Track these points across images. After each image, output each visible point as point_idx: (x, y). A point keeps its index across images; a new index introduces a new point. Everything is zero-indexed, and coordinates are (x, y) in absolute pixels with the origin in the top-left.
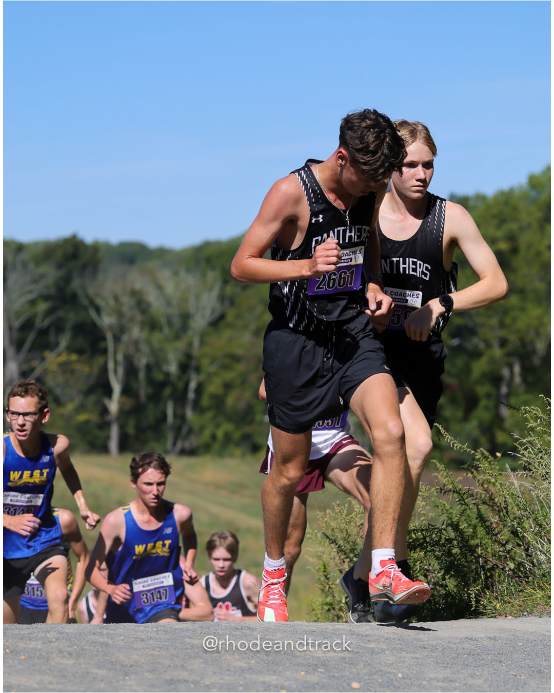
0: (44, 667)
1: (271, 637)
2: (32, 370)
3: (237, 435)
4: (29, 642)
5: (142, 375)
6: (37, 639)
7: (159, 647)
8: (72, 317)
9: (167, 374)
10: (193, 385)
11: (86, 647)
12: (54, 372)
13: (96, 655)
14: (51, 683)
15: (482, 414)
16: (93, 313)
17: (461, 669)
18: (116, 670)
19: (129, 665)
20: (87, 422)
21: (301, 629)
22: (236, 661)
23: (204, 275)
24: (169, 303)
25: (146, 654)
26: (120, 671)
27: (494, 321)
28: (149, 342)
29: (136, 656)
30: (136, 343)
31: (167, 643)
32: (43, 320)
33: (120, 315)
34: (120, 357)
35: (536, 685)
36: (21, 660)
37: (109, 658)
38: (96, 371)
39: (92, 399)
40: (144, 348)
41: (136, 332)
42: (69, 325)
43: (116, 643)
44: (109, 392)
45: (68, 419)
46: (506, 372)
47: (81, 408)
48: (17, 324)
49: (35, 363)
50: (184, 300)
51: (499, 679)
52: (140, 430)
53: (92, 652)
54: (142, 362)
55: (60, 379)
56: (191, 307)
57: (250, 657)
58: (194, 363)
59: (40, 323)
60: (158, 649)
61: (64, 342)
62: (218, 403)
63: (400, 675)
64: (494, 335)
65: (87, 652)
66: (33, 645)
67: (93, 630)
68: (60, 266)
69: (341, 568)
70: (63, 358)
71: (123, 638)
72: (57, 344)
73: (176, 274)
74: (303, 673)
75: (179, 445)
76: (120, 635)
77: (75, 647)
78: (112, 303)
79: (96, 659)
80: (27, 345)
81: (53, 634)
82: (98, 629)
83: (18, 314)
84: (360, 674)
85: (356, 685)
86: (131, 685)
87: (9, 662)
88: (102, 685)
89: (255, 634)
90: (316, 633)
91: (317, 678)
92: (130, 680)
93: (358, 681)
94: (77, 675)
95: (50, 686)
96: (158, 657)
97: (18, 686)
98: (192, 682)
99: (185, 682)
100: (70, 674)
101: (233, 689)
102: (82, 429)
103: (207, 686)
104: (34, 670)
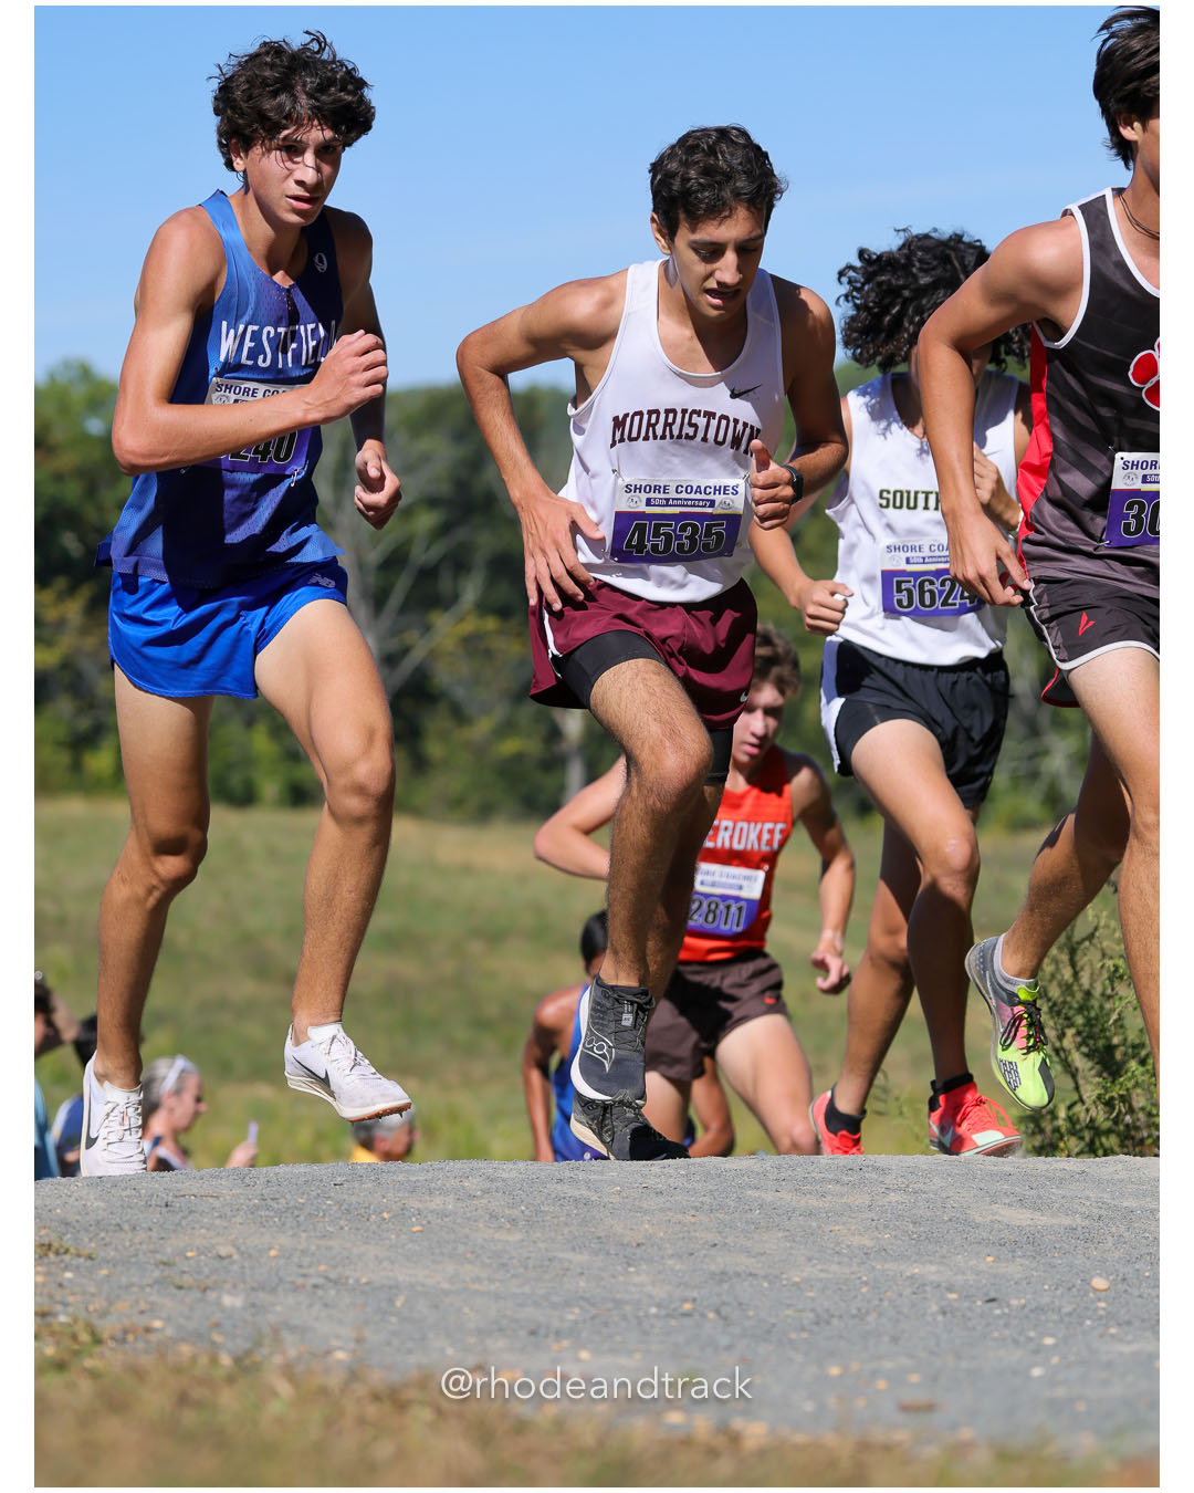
0: (461, 1248)
1: (921, 1186)
2: (405, 651)
4: (428, 1198)
6: (443, 1192)
7: (692, 1208)
8: (486, 542)
11: (543, 1208)
12: (450, 654)
13: (566, 1224)
14: (478, 1280)
18: (608, 1253)
19: (634, 1245)
20: (519, 758)
21: (981, 1170)
22: (853, 1234)
25: (669, 1221)
26: (617, 1255)
29: (646, 1226)
31: (707, 1199)
32: (427, 549)
36: (414, 1233)
37: (593, 1230)
39: (528, 711)
42: (480, 557)
43: (606, 1200)
45: (479, 751)
47: (507, 728)
48: (374, 557)
49: (412, 636)
53: (558, 1217)
55: (464, 668)
57: (881, 1227)
59: (421, 555)
60: (693, 1212)
61: (471, 591)
65: (547, 1218)
66: (436, 1203)
67: (557, 1173)
70: (469, 626)
71: (618, 1188)
72: (455, 599)
74: (990, 1259)
76: (613, 1183)
77: (523, 1208)
79: (566, 1231)
80: (395, 601)
81: (476, 1181)
82: (566, 1172)
83: (376, 538)
84: (1107, 1260)
85: (1099, 1283)
86: (642, 1283)
87: (390, 1239)
88: (582, 1284)
89: (889, 1180)
90: (1014, 1178)
91: (1021, 1268)
92: (638, 1273)
93: (1104, 1275)
94: (531, 1263)
95: (477, 1286)
96: (693, 1228)
97: (412, 1286)
98: (765, 1277)
99: (751, 1278)
100: (515, 1261)
101: (849, 1290)
102: (510, 771)
103: (796, 1284)
104: (442, 1254)
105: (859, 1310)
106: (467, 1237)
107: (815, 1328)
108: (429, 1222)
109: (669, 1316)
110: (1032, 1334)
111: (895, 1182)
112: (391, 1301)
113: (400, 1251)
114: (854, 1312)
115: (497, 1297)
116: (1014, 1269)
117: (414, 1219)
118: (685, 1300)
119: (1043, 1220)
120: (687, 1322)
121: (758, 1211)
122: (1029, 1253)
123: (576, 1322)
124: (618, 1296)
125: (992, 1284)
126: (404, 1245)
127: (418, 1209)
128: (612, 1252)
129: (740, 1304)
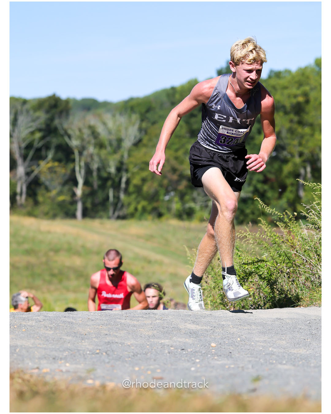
0: (36, 336)
1: (166, 318)
2: (32, 171)
3: (149, 208)
4: (28, 322)
5: (95, 174)
6: (32, 320)
8: (55, 141)
9: (109, 173)
10: (124, 180)
11: (60, 324)
12: (45, 172)
13: (66, 329)
14: (40, 344)
15: (289, 195)
16: (66, 139)
17: (274, 336)
18: (77, 337)
19: (84, 334)
20: (64, 201)
21: (183, 314)
22: (146, 332)
23: (130, 117)
24: (110, 132)
25: (95, 328)
26: (79, 337)
27: (296, 142)
28: (99, 155)
29: (88, 329)
30: (91, 156)
31: (106, 322)
32: (38, 143)
33: (82, 140)
34: (82, 164)
35: (316, 345)
36: (23, 331)
37: (73, 330)
38: (69, 172)
39: (66, 188)
40: (96, 158)
41: (91, 149)
42: (53, 145)
43: (77, 322)
44: (76, 184)
45: (53, 199)
46: (302, 171)
47: (60, 193)
48: (23, 145)
49: (34, 167)
50: (119, 131)
51: (295, 341)
52: (94, 205)
53: (63, 327)
54: (95, 166)
55: (49, 176)
56: (123, 135)
57: (154, 330)
58: (124, 167)
59: (37, 145)
60: (101, 325)
61: (50, 155)
62: (139, 189)
63: (239, 339)
64: (296, 150)
65: (61, 327)
66: (30, 323)
67: (64, 315)
68: (47, 112)
69: (206, 280)
70: (50, 165)
71: (81, 319)
72: (46, 157)
73: (114, 116)
74: (183, 338)
75: (116, 214)
76: (80, 318)
77: (54, 324)
78: (77, 133)
79: (66, 331)
80: (29, 158)
81: (41, 317)
82: (67, 314)
83: (24, 140)
84: (216, 339)
85: (213, 345)
86: (86, 345)
87: (16, 333)
88: (69, 345)
89: (157, 317)
90: (192, 316)
91: (192, 341)
92: (85, 342)
93: (215, 342)
94: (55, 340)
95: (39, 346)
96: (101, 330)
97: (21, 346)
98: (120, 343)
99: (116, 344)
100: (51, 339)
101: (143, 347)
102: (61, 205)
103: (129, 345)
104: (30, 337)
105: (146, 352)
106: (38, 332)
107: (133, 357)
108: (27, 328)
109: (92, 354)
110: (193, 359)
111: (159, 317)
112: (15, 350)
113: (19, 336)
114: (144, 353)
115: (45, 349)
116: (189, 341)
117: (23, 327)
118: (98, 350)
119: (199, 327)
120: (98, 356)
121: (120, 325)
122: (194, 337)
123: (66, 356)
124: (79, 349)
125: (184, 345)
126: (20, 335)
127: (25, 325)
128: (78, 336)
129: (113, 351)
